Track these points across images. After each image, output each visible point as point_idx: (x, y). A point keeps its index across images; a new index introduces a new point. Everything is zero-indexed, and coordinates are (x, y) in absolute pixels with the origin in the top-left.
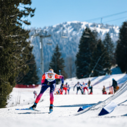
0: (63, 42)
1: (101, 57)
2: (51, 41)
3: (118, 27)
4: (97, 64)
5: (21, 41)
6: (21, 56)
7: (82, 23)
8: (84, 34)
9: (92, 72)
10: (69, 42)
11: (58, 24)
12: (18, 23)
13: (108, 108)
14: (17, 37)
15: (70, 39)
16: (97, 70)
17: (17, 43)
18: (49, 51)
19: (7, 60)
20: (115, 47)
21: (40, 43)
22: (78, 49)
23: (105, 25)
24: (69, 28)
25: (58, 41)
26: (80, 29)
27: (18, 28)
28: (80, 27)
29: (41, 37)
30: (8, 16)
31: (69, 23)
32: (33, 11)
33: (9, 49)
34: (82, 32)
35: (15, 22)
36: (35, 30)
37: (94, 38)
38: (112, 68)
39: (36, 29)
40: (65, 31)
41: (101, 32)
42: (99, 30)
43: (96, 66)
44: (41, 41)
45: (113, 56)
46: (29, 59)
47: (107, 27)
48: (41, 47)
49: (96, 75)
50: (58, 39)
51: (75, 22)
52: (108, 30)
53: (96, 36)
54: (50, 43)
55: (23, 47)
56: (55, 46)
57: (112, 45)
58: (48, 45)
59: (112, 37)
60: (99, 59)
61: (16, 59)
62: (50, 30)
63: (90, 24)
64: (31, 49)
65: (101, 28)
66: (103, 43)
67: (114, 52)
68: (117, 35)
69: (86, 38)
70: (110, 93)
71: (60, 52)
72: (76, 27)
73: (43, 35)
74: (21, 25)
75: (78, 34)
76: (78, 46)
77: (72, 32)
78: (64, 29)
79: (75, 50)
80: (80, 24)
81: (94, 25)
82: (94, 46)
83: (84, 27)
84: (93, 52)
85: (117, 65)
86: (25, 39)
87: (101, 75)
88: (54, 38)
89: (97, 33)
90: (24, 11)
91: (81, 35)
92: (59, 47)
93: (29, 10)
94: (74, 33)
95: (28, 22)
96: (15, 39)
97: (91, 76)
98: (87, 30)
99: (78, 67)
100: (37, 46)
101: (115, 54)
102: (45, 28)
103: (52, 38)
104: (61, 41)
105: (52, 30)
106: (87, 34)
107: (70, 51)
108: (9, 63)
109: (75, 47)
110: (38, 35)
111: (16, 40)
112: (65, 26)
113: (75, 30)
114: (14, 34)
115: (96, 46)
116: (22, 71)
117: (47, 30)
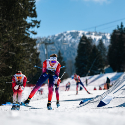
0: (64, 48)
1: (96, 60)
2: (54, 47)
3: (109, 35)
4: (93, 65)
5: (30, 48)
6: (30, 61)
7: (79, 32)
8: (81, 41)
9: (89, 72)
10: (69, 48)
11: (60, 34)
12: (27, 33)
13: (105, 101)
14: (26, 45)
15: (70, 45)
16: (93, 71)
17: (27, 50)
19: (19, 64)
20: (108, 51)
21: (46, 50)
22: (77, 54)
23: (98, 33)
24: (69, 37)
25: (60, 47)
26: (78, 37)
27: (27, 37)
28: (78, 36)
29: (46, 44)
30: (19, 28)
31: (69, 32)
32: (39, 23)
33: (20, 55)
34: (79, 40)
35: (25, 32)
36: (41, 39)
37: (90, 44)
38: (105, 68)
39: (42, 38)
40: (65, 39)
41: (95, 39)
42: (93, 37)
43: (92, 67)
44: (46, 48)
45: (106, 58)
46: (37, 62)
47: (100, 34)
48: (46, 53)
49: (92, 75)
50: (60, 46)
51: (74, 31)
52: (101, 37)
53: (92, 42)
54: (53, 50)
55: (32, 53)
56: (58, 52)
57: (105, 50)
58: (52, 51)
59: (104, 43)
60: (95, 62)
61: (26, 63)
62: (53, 39)
63: (86, 33)
64: (38, 55)
65: (95, 35)
66: (97, 48)
67: (107, 55)
68: (109, 41)
69: (83, 44)
71: (62, 56)
72: (75, 35)
73: (47, 43)
74: (29, 35)
75: (76, 41)
76: (76, 51)
77: (71, 40)
78: (65, 37)
79: (74, 55)
80: (78, 33)
81: (89, 34)
82: (90, 50)
83: (81, 35)
84: (89, 56)
85: (109, 66)
86: (33, 46)
87: (97, 74)
88: (57, 45)
89: (92, 40)
90: (31, 24)
91: (79, 42)
92: (61, 52)
93: (36, 22)
94: (73, 41)
95: (35, 32)
96: (25, 46)
97: (89, 76)
98: (84, 37)
99: (77, 68)
100: (43, 52)
101: (107, 57)
102: (49, 37)
103: (55, 45)
104: (62, 48)
105: (55, 39)
106: (84, 41)
107: (71, 56)
108: (21, 66)
109: (74, 52)
110: (44, 43)
111: (26, 48)
112: (65, 35)
113: (74, 38)
114: (24, 43)
115: (92, 51)
116: (32, 73)
117: (51, 38)
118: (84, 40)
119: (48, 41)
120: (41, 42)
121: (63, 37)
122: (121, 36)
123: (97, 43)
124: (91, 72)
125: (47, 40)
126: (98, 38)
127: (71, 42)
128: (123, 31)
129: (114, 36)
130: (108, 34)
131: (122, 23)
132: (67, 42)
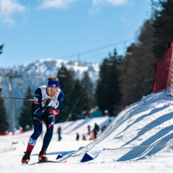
0: (35, 84)
1: (79, 99)
2: (21, 81)
3: (97, 65)
4: (75, 106)
7: (56, 60)
8: (60, 73)
9: (70, 116)
11: (30, 63)
15: (44, 79)
16: (75, 114)
18: (20, 94)
20: (95, 87)
21: (10, 85)
23: (82, 63)
24: (42, 67)
25: (30, 82)
26: (55, 68)
28: (54, 66)
29: (11, 77)
31: (42, 61)
32: (1, 48)
34: (57, 72)
36: (4, 70)
37: (71, 77)
38: (92, 111)
39: (5, 68)
40: (37, 71)
41: (78, 71)
42: (76, 68)
43: (73, 110)
44: (11, 82)
45: (93, 98)
47: (85, 64)
48: (10, 89)
49: (74, 119)
50: (29, 79)
51: (49, 60)
52: (86, 69)
53: (73, 75)
56: (27, 88)
57: (91, 85)
58: (19, 87)
59: (91, 75)
60: (77, 102)
62: (21, 70)
63: (66, 62)
65: (79, 65)
66: (80, 83)
67: (94, 92)
68: (97, 74)
70: (90, 139)
72: (50, 65)
73: (12, 75)
75: (52, 73)
77: (45, 72)
78: (36, 68)
80: (54, 63)
81: (70, 63)
82: (71, 86)
83: (59, 65)
84: (70, 94)
85: (97, 108)
87: (80, 119)
88: (25, 78)
89: (73, 72)
94: (48, 73)
97: (69, 121)
98: (63, 68)
100: (6, 88)
101: (95, 95)
102: (15, 67)
103: (23, 79)
104: (33, 82)
105: (23, 70)
106: (63, 74)
110: (7, 75)
112: (37, 64)
113: (49, 69)
115: (73, 87)
117: (17, 69)
118: (63, 71)
119: (14, 72)
120: (3, 74)
121: (33, 68)
122: (113, 67)
123: (80, 77)
124: (72, 115)
125: (11, 71)
126: (83, 69)
127: (44, 75)
128: (116, 60)
129: (104, 68)
130: (95, 63)
131: (115, 50)
132: (39, 74)
